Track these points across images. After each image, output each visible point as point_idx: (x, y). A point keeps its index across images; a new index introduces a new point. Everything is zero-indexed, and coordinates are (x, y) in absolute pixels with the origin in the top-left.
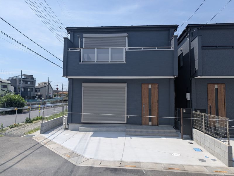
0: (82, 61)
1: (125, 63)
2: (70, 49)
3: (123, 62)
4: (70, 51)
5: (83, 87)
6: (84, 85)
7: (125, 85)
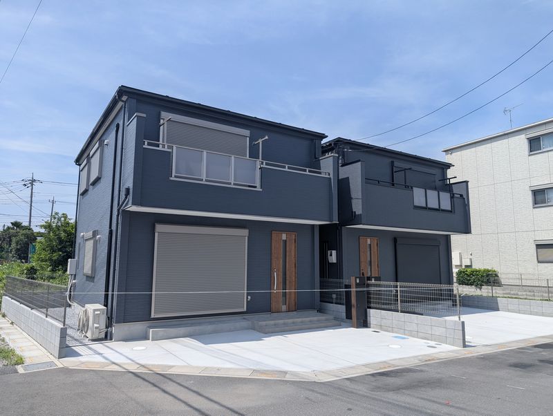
0: (174, 174)
1: (261, 190)
2: (146, 143)
3: (255, 187)
4: (146, 146)
5: (156, 234)
6: (160, 228)
7: (245, 232)
